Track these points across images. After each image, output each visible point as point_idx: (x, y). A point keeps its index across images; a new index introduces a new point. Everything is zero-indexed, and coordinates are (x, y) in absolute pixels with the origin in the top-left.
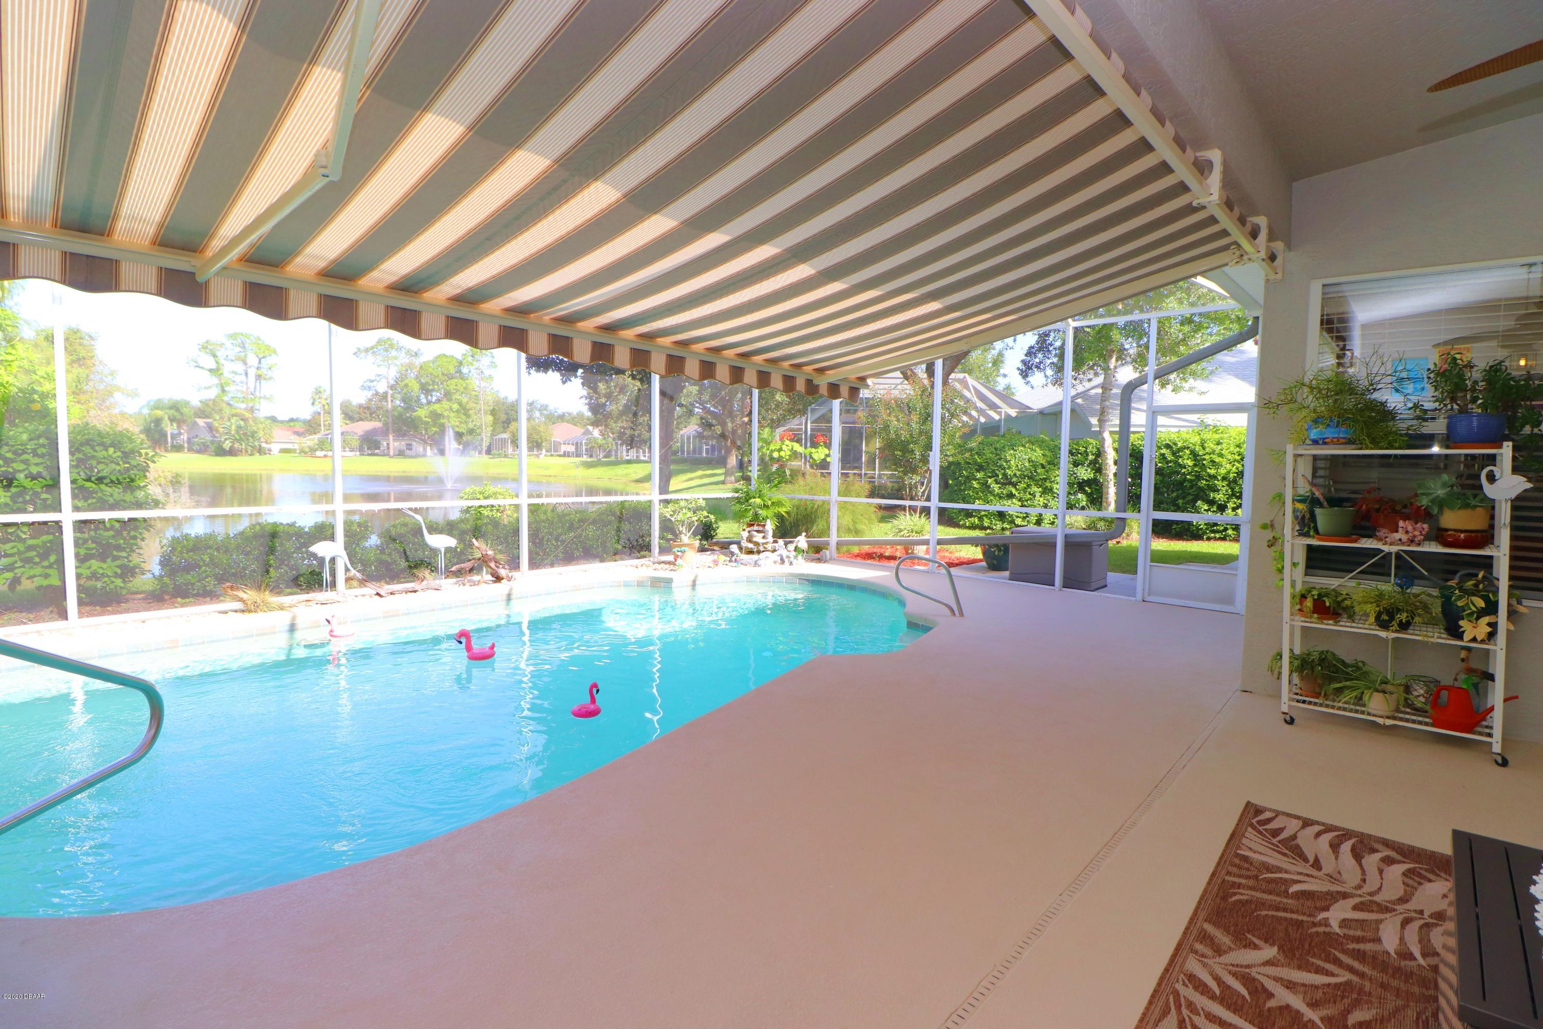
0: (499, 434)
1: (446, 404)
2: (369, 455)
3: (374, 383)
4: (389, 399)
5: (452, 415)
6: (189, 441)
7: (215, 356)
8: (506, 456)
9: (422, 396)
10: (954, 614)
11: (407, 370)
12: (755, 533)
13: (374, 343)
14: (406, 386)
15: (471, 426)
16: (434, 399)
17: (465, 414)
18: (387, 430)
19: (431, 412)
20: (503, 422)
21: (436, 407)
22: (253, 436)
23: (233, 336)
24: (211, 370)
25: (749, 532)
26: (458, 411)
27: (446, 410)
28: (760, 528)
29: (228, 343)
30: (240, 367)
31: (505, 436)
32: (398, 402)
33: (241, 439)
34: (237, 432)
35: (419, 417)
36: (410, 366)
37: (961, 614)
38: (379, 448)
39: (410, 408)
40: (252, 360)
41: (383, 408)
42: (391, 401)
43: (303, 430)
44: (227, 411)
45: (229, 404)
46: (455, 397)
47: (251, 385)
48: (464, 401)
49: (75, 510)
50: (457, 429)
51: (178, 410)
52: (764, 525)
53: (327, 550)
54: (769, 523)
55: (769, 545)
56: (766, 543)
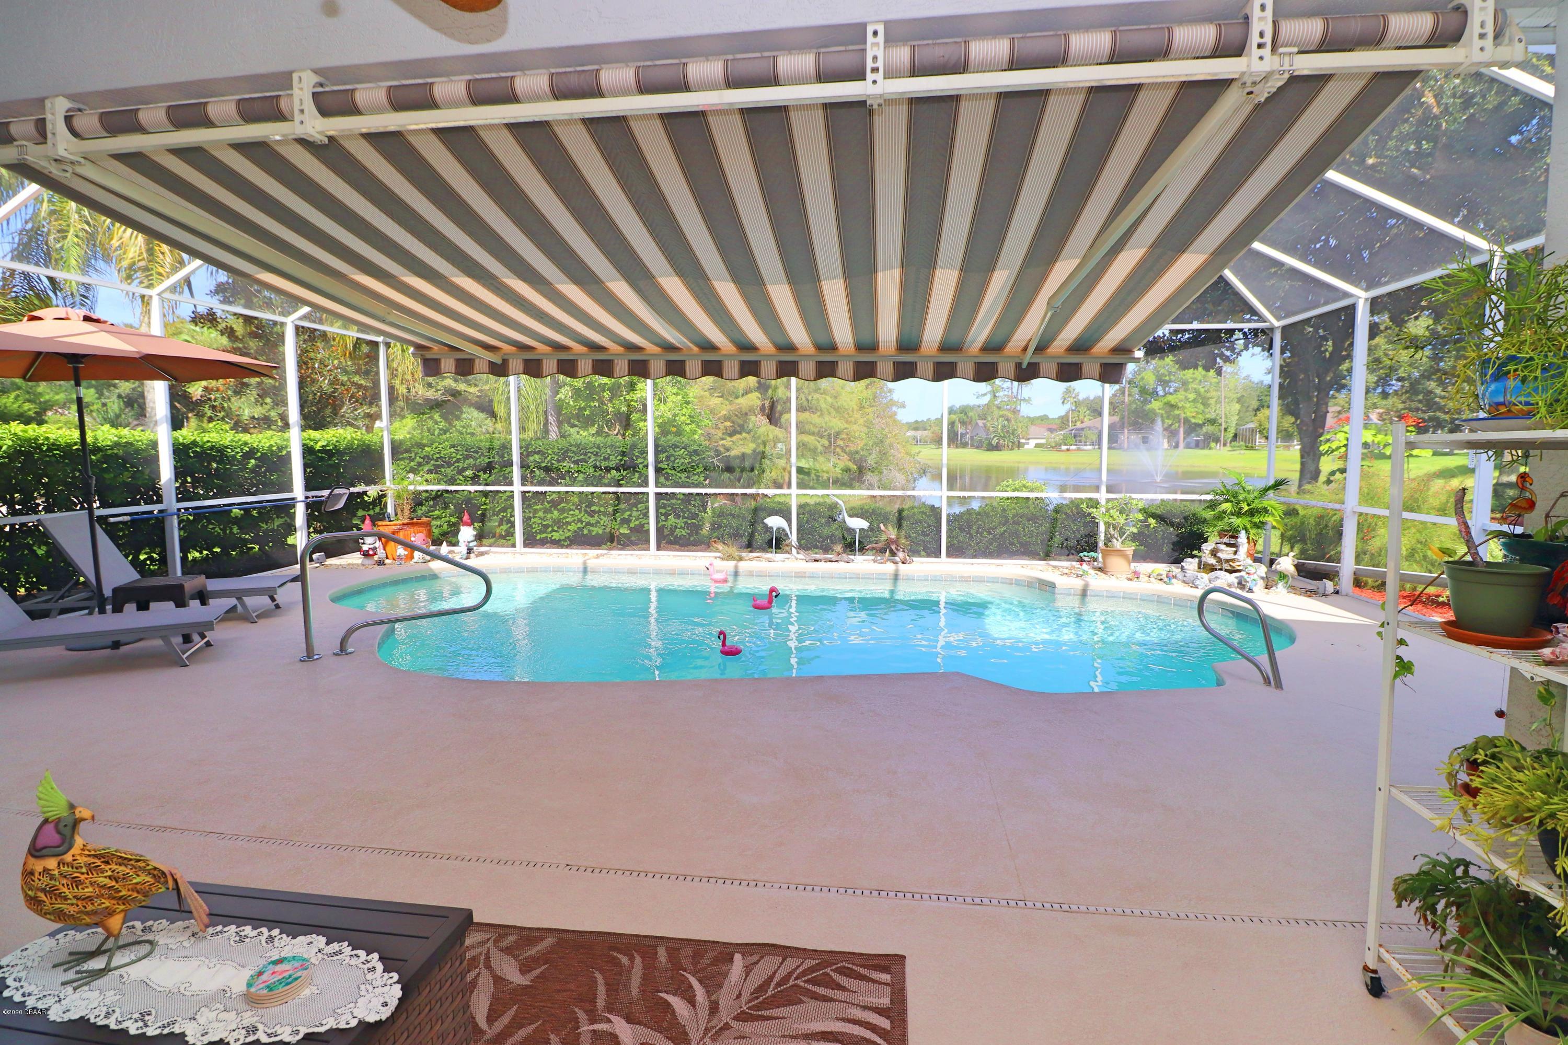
0: (1247, 423)
1: (1181, 395)
4: (1127, 393)
5: (1188, 405)
6: (972, 438)
8: (1253, 448)
9: (1160, 388)
10: (1270, 683)
12: (1224, 547)
14: (1143, 379)
15: (1211, 416)
16: (1172, 390)
17: (1203, 404)
18: (1123, 424)
19: (1165, 404)
20: (1252, 410)
21: (1170, 398)
22: (1013, 434)
25: (1217, 544)
26: (1194, 401)
27: (1181, 401)
28: (1232, 541)
31: (1251, 425)
32: (1136, 396)
33: (1005, 436)
34: (1002, 430)
35: (1155, 409)
37: (1279, 685)
38: (1117, 442)
39: (1146, 401)
41: (1123, 402)
42: (1129, 395)
43: (1055, 427)
44: (997, 413)
45: (999, 408)
46: (1191, 386)
47: (1015, 390)
48: (1202, 390)
49: (657, 486)
50: (1193, 421)
51: (966, 414)
52: (1237, 537)
53: (775, 522)
54: (1243, 535)
55: (1238, 563)
56: (1233, 560)
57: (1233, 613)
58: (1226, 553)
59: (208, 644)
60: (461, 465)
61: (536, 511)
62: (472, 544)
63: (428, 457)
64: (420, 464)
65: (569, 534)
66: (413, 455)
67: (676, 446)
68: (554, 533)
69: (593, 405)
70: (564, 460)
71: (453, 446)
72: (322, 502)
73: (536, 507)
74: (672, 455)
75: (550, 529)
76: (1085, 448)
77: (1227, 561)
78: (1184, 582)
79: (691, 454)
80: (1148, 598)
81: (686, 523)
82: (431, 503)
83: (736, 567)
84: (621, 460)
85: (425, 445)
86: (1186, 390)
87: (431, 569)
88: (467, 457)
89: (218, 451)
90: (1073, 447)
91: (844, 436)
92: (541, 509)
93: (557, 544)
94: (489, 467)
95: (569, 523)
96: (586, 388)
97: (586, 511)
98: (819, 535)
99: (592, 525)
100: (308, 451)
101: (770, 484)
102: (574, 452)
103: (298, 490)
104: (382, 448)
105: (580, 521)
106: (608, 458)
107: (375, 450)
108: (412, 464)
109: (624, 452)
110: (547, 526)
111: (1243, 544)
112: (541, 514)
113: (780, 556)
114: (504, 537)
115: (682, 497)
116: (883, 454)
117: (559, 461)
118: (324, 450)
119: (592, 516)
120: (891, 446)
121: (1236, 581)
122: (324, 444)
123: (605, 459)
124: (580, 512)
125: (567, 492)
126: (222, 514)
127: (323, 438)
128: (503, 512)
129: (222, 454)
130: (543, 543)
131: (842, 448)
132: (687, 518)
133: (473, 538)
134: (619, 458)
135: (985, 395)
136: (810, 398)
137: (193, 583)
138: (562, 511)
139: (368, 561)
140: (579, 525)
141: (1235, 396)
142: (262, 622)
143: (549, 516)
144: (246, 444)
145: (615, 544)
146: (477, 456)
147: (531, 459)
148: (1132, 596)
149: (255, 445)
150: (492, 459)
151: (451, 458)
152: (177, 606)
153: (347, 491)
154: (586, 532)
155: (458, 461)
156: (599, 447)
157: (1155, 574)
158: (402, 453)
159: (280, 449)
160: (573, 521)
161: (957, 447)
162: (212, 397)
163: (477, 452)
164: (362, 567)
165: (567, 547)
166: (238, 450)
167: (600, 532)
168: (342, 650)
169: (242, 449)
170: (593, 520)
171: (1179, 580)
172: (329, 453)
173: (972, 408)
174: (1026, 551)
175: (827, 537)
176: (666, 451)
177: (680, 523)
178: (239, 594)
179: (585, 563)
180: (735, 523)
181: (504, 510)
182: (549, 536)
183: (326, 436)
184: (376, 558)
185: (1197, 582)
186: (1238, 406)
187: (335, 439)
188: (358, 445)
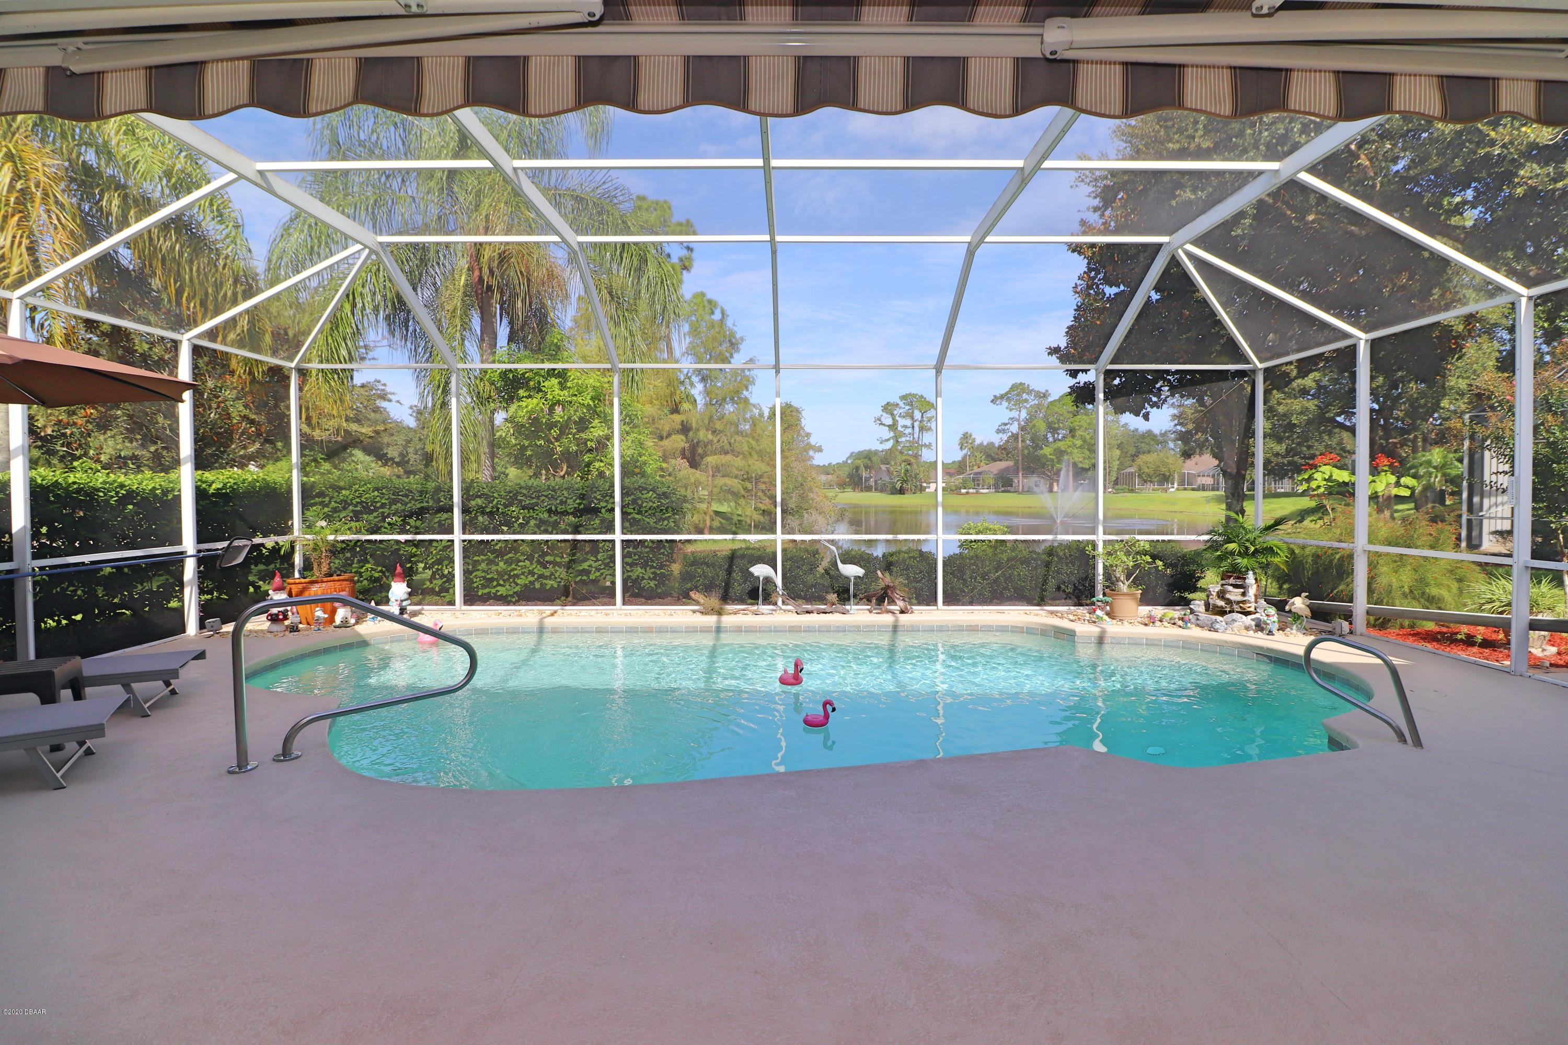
0: (1126, 468)
1: (1069, 441)
2: (1003, 492)
3: (1008, 426)
4: (1020, 439)
5: (1076, 451)
6: (876, 482)
7: (892, 415)
8: (1132, 491)
9: (1049, 435)
10: (1405, 741)
11: (1036, 412)
12: (1230, 588)
13: (1007, 390)
14: (1034, 426)
17: (1089, 450)
18: (1018, 468)
19: (1056, 449)
20: (1132, 456)
21: (1060, 444)
22: (916, 478)
23: (903, 398)
24: (889, 426)
25: (1222, 585)
26: (1080, 447)
27: (1069, 447)
28: (1239, 582)
29: (901, 404)
30: (908, 422)
31: (1132, 470)
32: (1028, 442)
33: (907, 481)
34: (905, 474)
35: (1045, 455)
36: (1038, 407)
37: (1418, 743)
38: (1011, 485)
39: (1038, 447)
40: (918, 415)
41: (1016, 448)
42: (1023, 441)
43: (952, 471)
44: (900, 458)
45: (901, 453)
46: (1078, 433)
47: (916, 436)
48: (1088, 437)
49: (623, 533)
50: (1080, 465)
51: (870, 459)
52: (1245, 579)
53: (760, 570)
54: (1251, 575)
55: (1248, 605)
56: (1244, 602)
57: (1269, 658)
58: (1234, 595)
59: (89, 752)
60: (386, 511)
61: (476, 563)
62: (404, 603)
63: (346, 501)
64: (335, 510)
65: (518, 589)
66: (327, 499)
67: (645, 489)
68: (499, 588)
69: (538, 443)
70: (511, 505)
71: (377, 489)
72: (217, 556)
73: (476, 558)
74: (639, 498)
75: (495, 583)
76: (982, 491)
77: (1238, 603)
78: (1198, 625)
79: (659, 497)
80: (1172, 644)
81: (654, 573)
82: (348, 555)
83: (719, 622)
84: (580, 504)
85: (341, 488)
86: (1073, 437)
87: (359, 635)
88: (394, 502)
89: (87, 494)
90: (971, 491)
91: (766, 480)
92: (483, 561)
93: (504, 600)
94: (420, 513)
95: (517, 576)
96: (531, 424)
97: (539, 562)
98: (803, 583)
99: (546, 578)
100: (201, 494)
101: (692, 529)
102: (524, 495)
103: (189, 542)
104: (290, 491)
105: (532, 573)
106: (566, 502)
107: (282, 494)
108: (326, 509)
109: (584, 495)
110: (492, 580)
111: (1252, 585)
112: (483, 566)
113: (765, 608)
114: (438, 594)
115: (651, 544)
116: (803, 497)
117: (505, 506)
118: (218, 494)
119: (546, 568)
120: (811, 490)
121: (1253, 623)
122: (220, 486)
123: (562, 503)
124: (532, 564)
125: (516, 541)
126: (89, 573)
127: (218, 479)
128: (438, 565)
129: (92, 499)
130: (485, 600)
131: (763, 491)
132: (655, 568)
133: (406, 596)
134: (578, 501)
135: (888, 440)
136: (732, 441)
137: (63, 668)
138: (509, 562)
139: (276, 627)
140: (531, 578)
141: (1115, 442)
142: (156, 715)
143: (494, 568)
144: (122, 486)
145: (570, 599)
146: (407, 500)
147: (473, 503)
148: (1156, 642)
149: (134, 488)
150: (425, 504)
151: (374, 502)
152: (44, 702)
153: (249, 543)
154: (537, 586)
155: (383, 506)
156: (554, 490)
157: (1168, 619)
158: (313, 498)
159: (165, 492)
160: (523, 574)
161: (862, 491)
162: (68, 431)
163: (407, 496)
164: (269, 635)
165: (514, 604)
166: (113, 494)
167: (556, 585)
168: (286, 753)
169: (117, 493)
170: (547, 573)
171: (1192, 623)
172: (226, 496)
173: (876, 452)
174: (1021, 596)
175: (813, 586)
176: (632, 494)
177: (649, 573)
178: (125, 680)
179: (541, 621)
180: (710, 573)
181: (439, 562)
182: (494, 591)
183: (221, 477)
184: (287, 623)
185: (1217, 626)
186: (1118, 452)
187: (232, 481)
188: (260, 488)
